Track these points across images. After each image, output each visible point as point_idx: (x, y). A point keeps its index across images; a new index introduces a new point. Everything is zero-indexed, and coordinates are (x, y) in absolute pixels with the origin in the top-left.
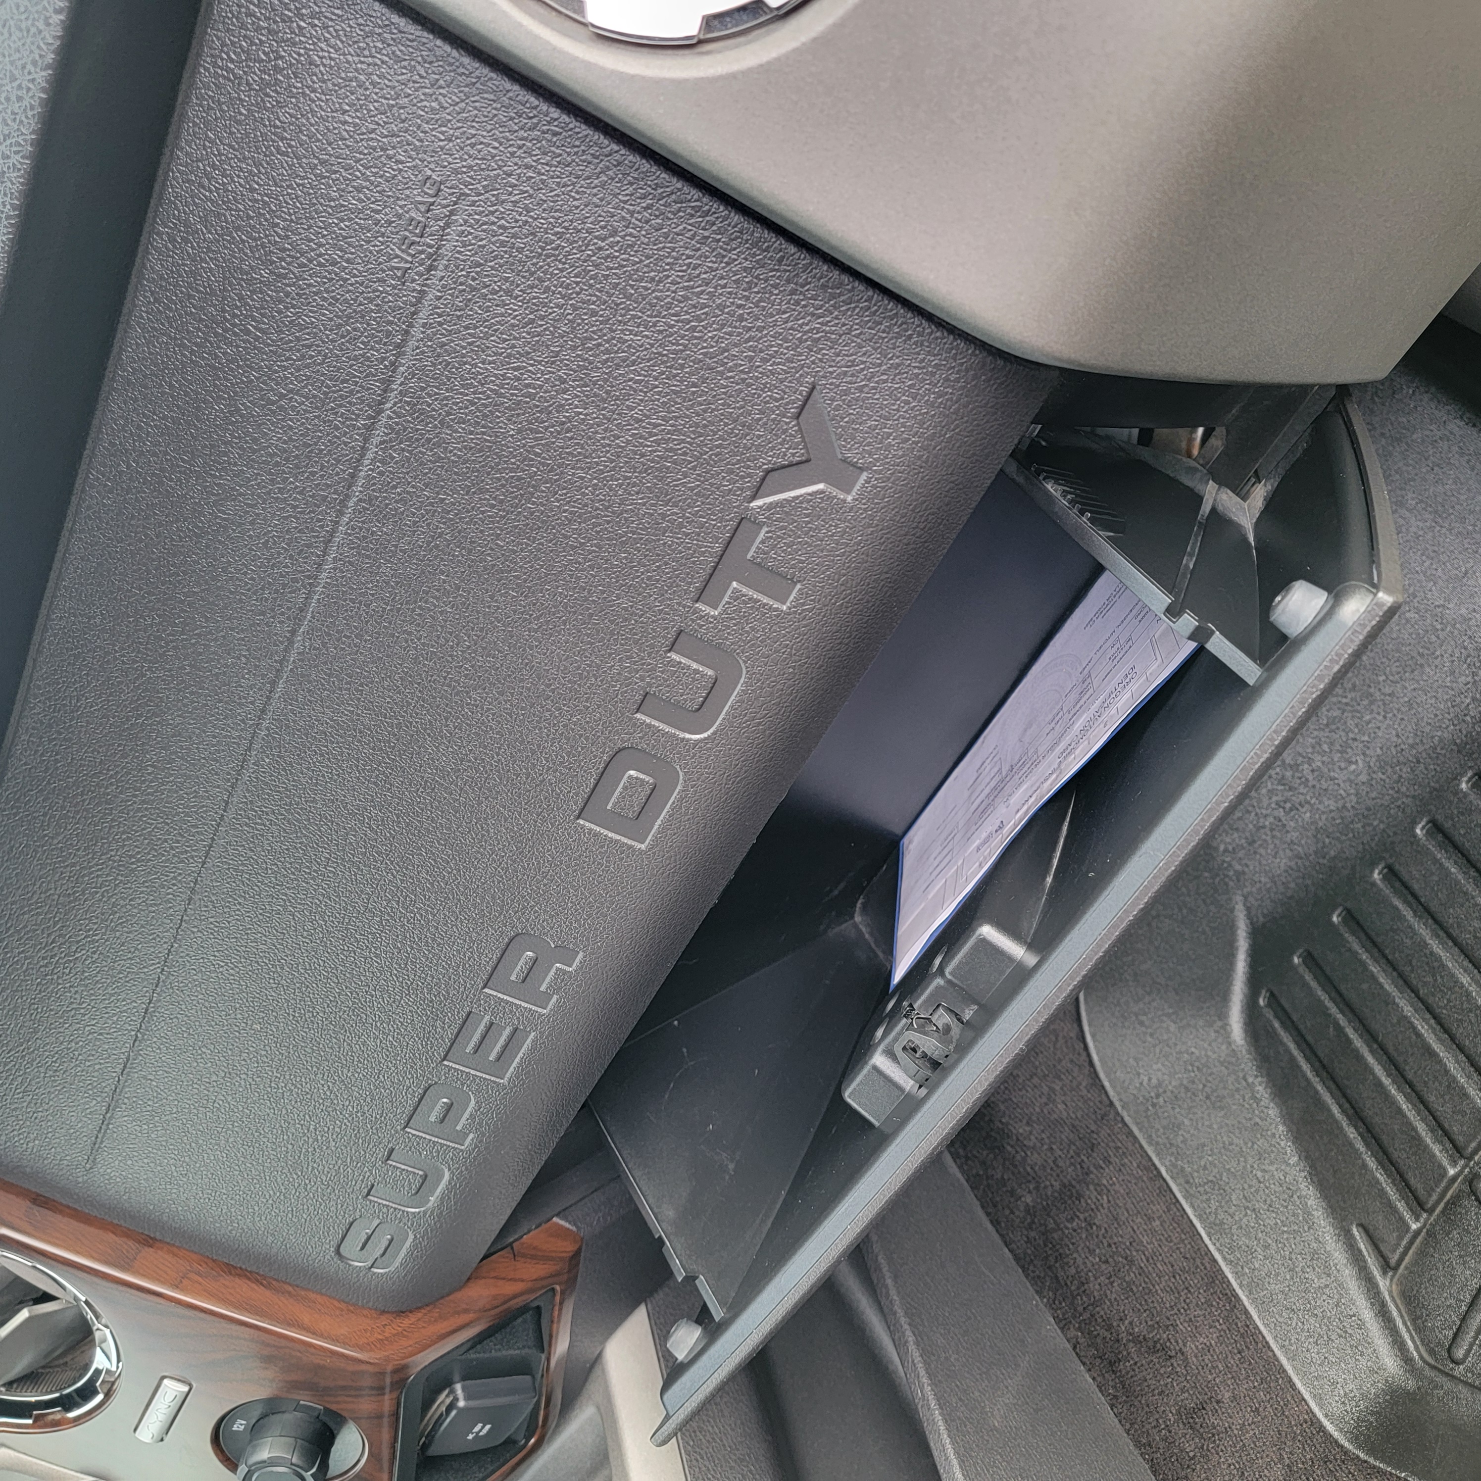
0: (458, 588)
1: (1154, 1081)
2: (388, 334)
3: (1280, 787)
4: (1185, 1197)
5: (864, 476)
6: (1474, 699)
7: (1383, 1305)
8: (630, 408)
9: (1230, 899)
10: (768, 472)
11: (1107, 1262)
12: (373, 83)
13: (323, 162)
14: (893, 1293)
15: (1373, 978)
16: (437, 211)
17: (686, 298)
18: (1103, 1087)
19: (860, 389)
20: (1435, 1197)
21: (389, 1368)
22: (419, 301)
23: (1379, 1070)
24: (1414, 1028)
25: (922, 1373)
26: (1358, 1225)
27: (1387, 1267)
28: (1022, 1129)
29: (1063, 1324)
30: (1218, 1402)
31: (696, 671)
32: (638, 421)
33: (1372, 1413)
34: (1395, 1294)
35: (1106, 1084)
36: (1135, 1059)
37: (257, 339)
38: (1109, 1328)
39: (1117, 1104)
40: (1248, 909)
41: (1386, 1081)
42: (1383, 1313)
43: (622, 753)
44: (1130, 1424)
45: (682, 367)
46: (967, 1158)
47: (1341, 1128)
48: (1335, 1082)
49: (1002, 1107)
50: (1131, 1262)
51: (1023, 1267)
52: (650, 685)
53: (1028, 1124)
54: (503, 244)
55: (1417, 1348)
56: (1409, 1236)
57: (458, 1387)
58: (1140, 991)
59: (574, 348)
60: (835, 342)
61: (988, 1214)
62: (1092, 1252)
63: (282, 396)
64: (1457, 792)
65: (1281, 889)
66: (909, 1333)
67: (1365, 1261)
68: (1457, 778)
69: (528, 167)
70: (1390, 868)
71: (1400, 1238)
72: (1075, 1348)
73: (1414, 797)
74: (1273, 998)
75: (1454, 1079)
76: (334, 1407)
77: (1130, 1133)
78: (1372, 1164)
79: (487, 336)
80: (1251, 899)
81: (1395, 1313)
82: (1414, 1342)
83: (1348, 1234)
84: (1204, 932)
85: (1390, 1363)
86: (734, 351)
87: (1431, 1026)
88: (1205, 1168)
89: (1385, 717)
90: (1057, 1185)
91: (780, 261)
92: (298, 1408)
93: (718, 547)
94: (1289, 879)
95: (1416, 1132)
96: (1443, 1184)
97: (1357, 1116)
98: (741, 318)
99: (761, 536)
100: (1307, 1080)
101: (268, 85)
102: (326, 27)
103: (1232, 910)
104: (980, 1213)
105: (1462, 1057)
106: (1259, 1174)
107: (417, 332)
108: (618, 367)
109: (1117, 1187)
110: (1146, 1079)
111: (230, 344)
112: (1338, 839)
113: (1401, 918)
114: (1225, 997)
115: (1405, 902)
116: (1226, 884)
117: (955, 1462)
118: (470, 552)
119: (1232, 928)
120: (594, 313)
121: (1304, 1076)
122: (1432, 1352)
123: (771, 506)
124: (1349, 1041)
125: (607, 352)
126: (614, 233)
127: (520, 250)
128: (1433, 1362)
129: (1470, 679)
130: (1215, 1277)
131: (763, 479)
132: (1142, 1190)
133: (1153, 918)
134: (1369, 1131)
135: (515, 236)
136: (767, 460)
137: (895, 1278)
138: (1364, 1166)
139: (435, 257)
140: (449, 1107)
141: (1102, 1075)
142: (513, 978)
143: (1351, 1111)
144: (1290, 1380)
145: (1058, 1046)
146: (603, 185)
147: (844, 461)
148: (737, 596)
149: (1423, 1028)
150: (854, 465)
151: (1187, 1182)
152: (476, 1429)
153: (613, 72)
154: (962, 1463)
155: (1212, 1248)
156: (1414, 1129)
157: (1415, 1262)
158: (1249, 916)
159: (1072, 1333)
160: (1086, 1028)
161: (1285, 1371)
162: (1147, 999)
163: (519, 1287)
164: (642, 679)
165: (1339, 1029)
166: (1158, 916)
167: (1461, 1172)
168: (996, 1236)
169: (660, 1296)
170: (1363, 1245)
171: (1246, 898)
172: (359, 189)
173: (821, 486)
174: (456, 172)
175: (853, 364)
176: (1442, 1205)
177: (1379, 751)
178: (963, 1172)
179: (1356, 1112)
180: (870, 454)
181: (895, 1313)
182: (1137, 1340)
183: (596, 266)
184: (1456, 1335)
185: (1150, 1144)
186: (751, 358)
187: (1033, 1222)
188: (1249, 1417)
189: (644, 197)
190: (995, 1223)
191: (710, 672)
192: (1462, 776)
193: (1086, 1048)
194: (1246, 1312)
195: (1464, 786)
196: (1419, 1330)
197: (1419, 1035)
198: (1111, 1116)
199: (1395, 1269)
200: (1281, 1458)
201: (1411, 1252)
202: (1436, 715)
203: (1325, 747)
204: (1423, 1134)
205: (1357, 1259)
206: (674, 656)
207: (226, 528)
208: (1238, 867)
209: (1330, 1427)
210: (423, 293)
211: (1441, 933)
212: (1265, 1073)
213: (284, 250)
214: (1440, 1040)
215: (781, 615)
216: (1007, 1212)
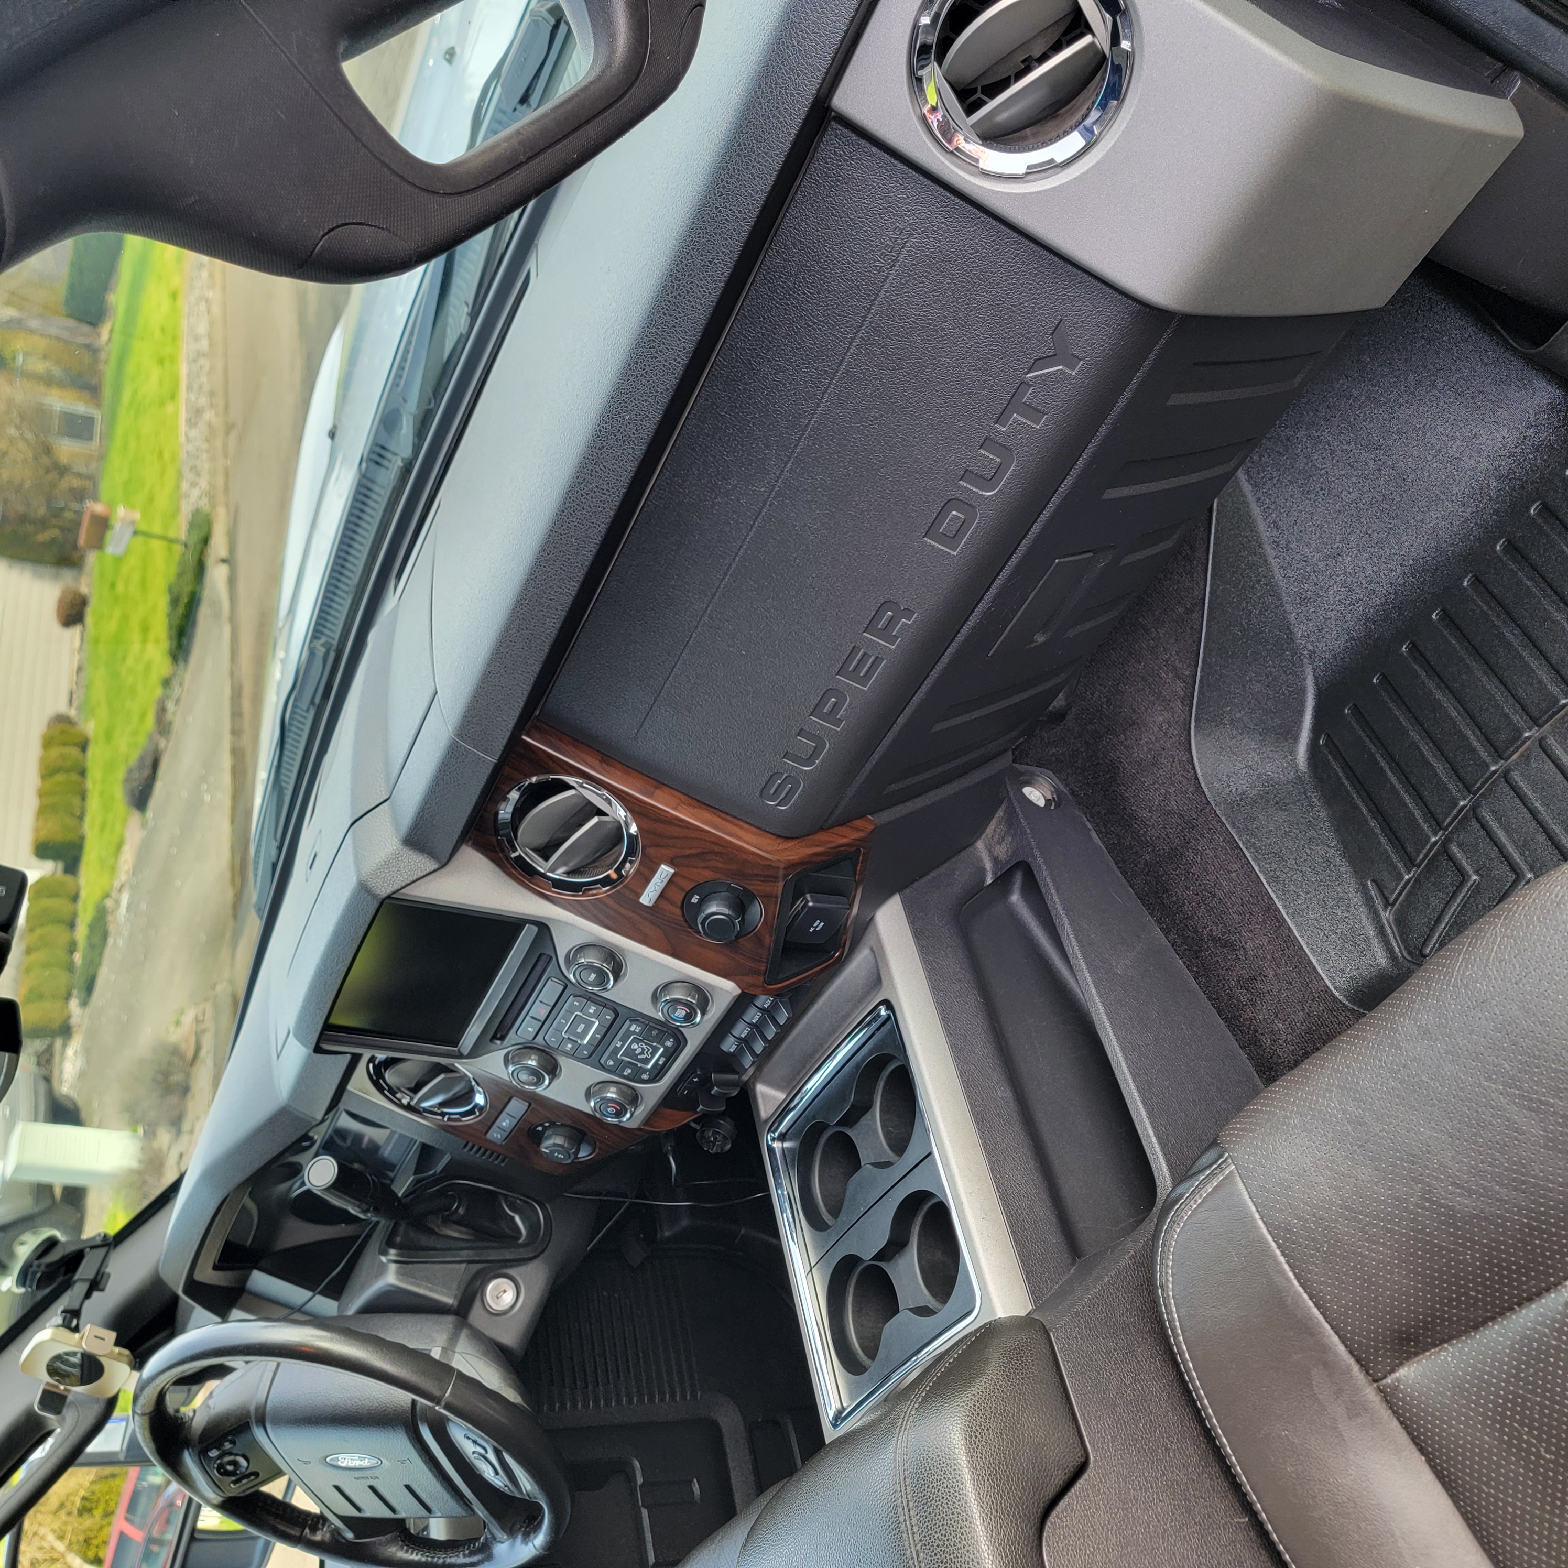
0: (882, 416)
1: (1240, 791)
2: (869, 295)
3: (1343, 589)
4: (1253, 860)
5: (1081, 363)
6: (1476, 524)
7: (1383, 927)
8: (975, 330)
9: (1304, 671)
10: (1036, 360)
11: (1197, 894)
12: (880, 187)
13: (851, 220)
14: (1056, 898)
15: (1397, 719)
16: (900, 241)
17: (1006, 280)
18: (1203, 792)
19: (1082, 322)
20: (1421, 856)
21: (782, 866)
22: (885, 280)
23: (1394, 779)
24: (1419, 749)
25: (1073, 940)
26: (1373, 881)
27: (1387, 904)
28: (1145, 814)
29: (1166, 931)
30: (1265, 976)
31: (992, 459)
32: (978, 336)
33: (1367, 987)
34: (1391, 921)
35: (1206, 790)
36: (1228, 776)
37: (808, 296)
38: (1196, 932)
39: (1212, 803)
40: (1316, 678)
41: (1398, 786)
42: (1381, 932)
43: (951, 503)
44: (1205, 987)
45: (1001, 311)
46: (1107, 833)
47: (1366, 821)
48: (1366, 792)
49: (1132, 800)
50: (1214, 896)
51: (1141, 899)
52: (968, 466)
53: (1149, 812)
54: (927, 256)
55: (1401, 951)
56: (1403, 882)
57: (808, 896)
58: (1235, 732)
59: (952, 302)
60: (1073, 300)
61: (1119, 868)
62: (1188, 888)
63: (815, 323)
64: (1460, 587)
65: (1340, 663)
66: (1065, 919)
67: (1374, 902)
68: (1461, 579)
69: (942, 223)
70: (1413, 643)
71: (1397, 885)
72: (1173, 946)
73: (1433, 593)
74: (1329, 738)
75: (1441, 778)
76: (750, 888)
77: (1220, 821)
78: (1383, 840)
79: (914, 296)
80: (1318, 670)
81: (1389, 931)
82: (1399, 948)
83: (1365, 886)
84: (1284, 694)
85: (1382, 960)
86: (1026, 304)
87: (1430, 748)
88: (1270, 845)
89: (1416, 538)
90: (1167, 849)
91: (1050, 264)
92: (729, 889)
93: (1009, 397)
94: (1346, 655)
95: (1415, 817)
96: (1428, 847)
97: (1378, 812)
98: (1030, 289)
99: (1030, 391)
100: (1347, 791)
101: (833, 187)
102: (862, 164)
103: (1305, 680)
104: (1115, 867)
105: (1447, 765)
106: (1308, 851)
107: (882, 294)
108: (971, 311)
109: (1208, 852)
110: (1234, 789)
111: (795, 299)
112: (1380, 625)
113: (1417, 676)
114: (1296, 739)
115: (1421, 666)
116: (1301, 660)
117: (1092, 985)
118: (890, 398)
119: (1303, 691)
120: (964, 287)
121: (1345, 788)
122: (1410, 953)
123: (1035, 377)
124: (1377, 763)
125: (968, 304)
126: (977, 252)
127: (934, 259)
128: (1409, 958)
129: (1474, 510)
130: (1270, 908)
131: (1034, 363)
132: (1225, 855)
133: (1247, 682)
134: (1385, 820)
135: (932, 252)
136: (1035, 356)
137: (1057, 890)
138: (1379, 843)
139: (896, 260)
140: (835, 704)
141: (1203, 785)
142: (879, 627)
143: (1374, 809)
144: (1314, 968)
145: (1174, 765)
146: (974, 231)
147: (1073, 355)
148: (1016, 421)
149: (1425, 749)
150: (1077, 357)
151: (1257, 851)
152: (815, 925)
153: (990, 190)
154: (1096, 987)
155: (1270, 890)
156: (1413, 814)
157: (1406, 900)
158: (1316, 684)
159: (1171, 937)
160: (1194, 753)
161: (1312, 963)
162: (1240, 737)
163: (845, 840)
164: (965, 463)
165: (1372, 756)
166: (1251, 680)
167: (1440, 838)
168: (1124, 881)
169: (907, 891)
170: (1373, 893)
171: (1314, 670)
172: (865, 232)
173: (1060, 367)
174: (910, 224)
175: (1080, 310)
176: (1426, 862)
177: (1411, 562)
178: (1104, 842)
179: (1378, 810)
180: (1085, 352)
181: (1056, 909)
182: (1214, 939)
183: (967, 266)
184: (1425, 941)
185: (1233, 827)
186: (1033, 307)
187: (1149, 871)
188: (1285, 985)
189: (992, 236)
190: (1124, 873)
191: (998, 460)
192: (1465, 577)
193: (1194, 768)
194: (1289, 928)
195: (1465, 584)
196: (1403, 941)
197: (1421, 753)
198: (1207, 810)
199: (1393, 905)
200: (1303, 1010)
201: (1404, 894)
202: (1451, 536)
203: (1375, 559)
204: (1418, 817)
205: (1368, 901)
206: (982, 452)
207: (777, 385)
208: (1311, 648)
209: (1337, 994)
210: (887, 277)
211: (1443, 685)
212: (1319, 789)
213: (827, 257)
214: (1435, 756)
215: (1037, 431)
216: (1132, 865)
